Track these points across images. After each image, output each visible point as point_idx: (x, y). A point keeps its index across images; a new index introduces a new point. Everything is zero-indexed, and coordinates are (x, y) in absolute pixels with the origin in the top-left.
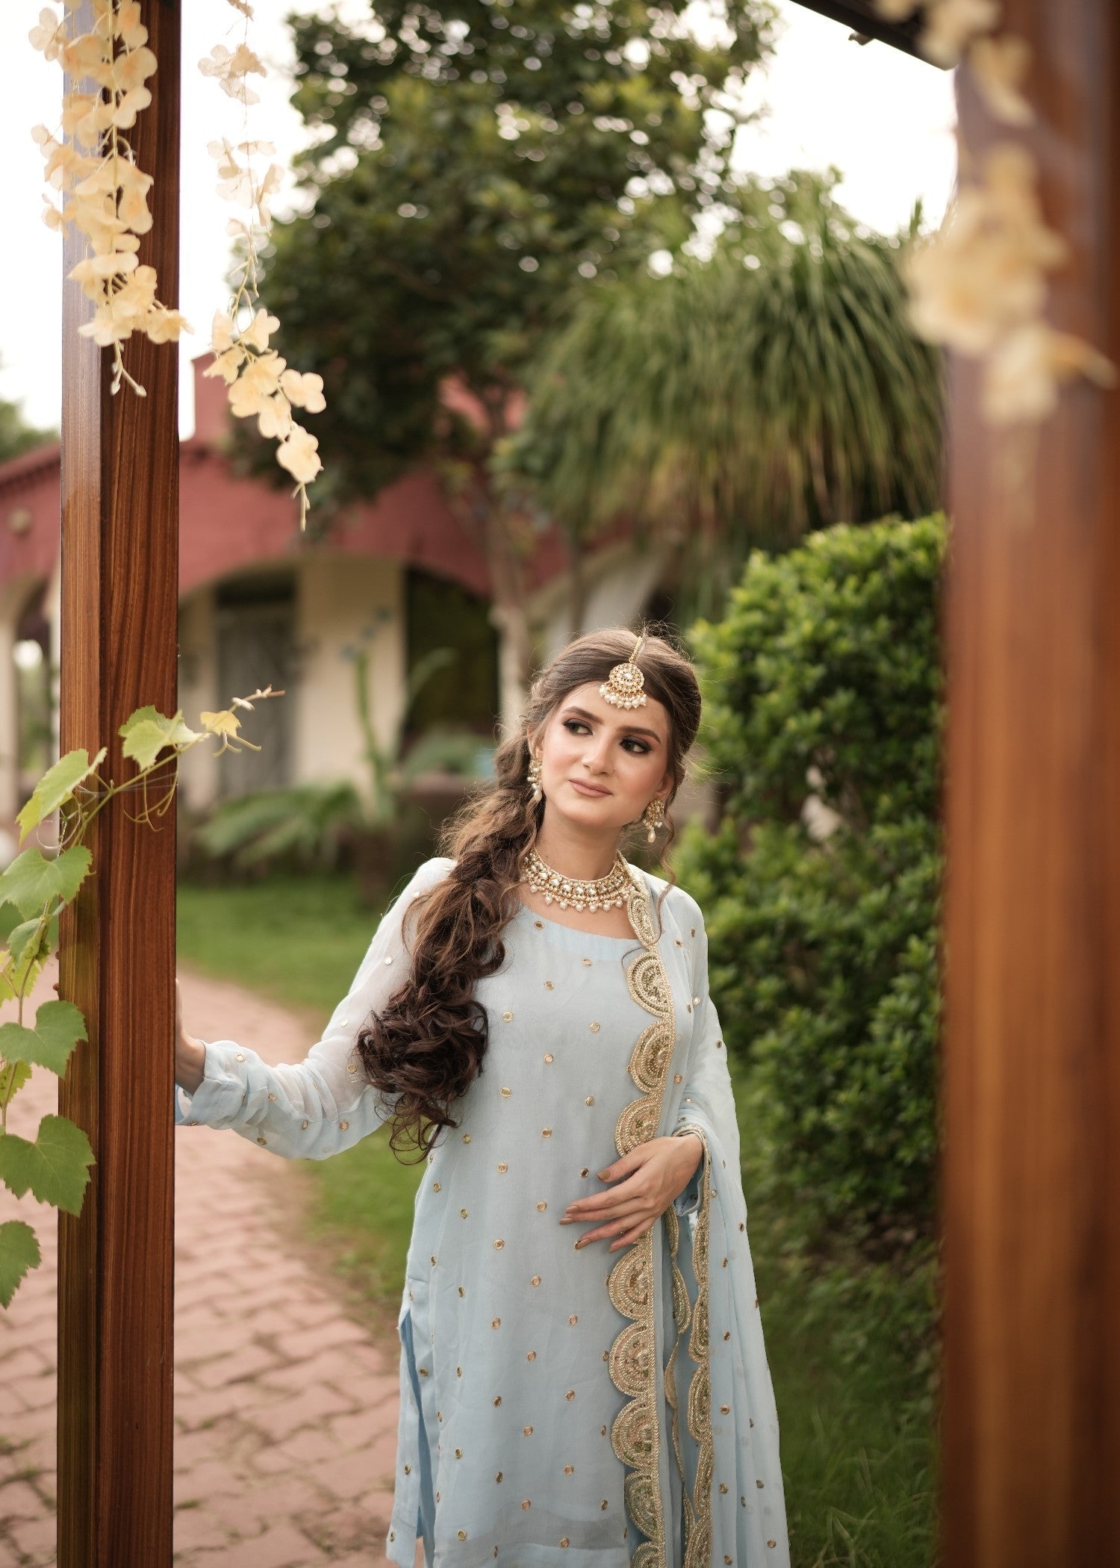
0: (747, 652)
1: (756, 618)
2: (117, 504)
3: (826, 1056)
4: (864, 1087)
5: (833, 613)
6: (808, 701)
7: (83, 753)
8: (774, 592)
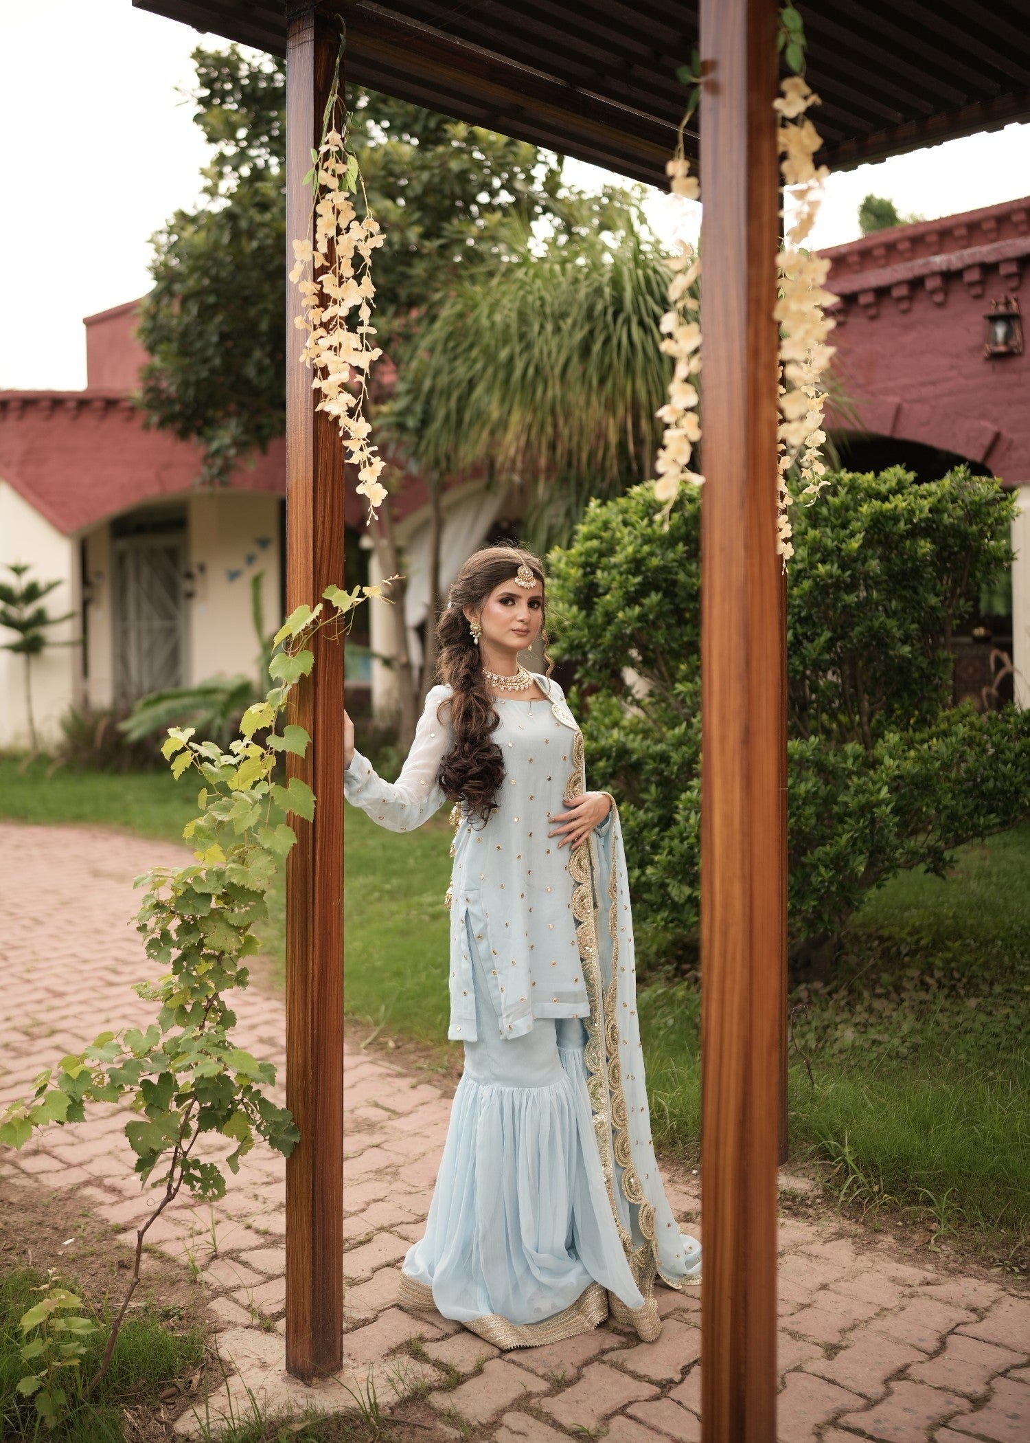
0: (589, 567)
1: (595, 543)
2: (320, 488)
3: (645, 833)
4: (671, 852)
5: (648, 540)
6: (631, 599)
7: (307, 607)
8: (606, 526)
